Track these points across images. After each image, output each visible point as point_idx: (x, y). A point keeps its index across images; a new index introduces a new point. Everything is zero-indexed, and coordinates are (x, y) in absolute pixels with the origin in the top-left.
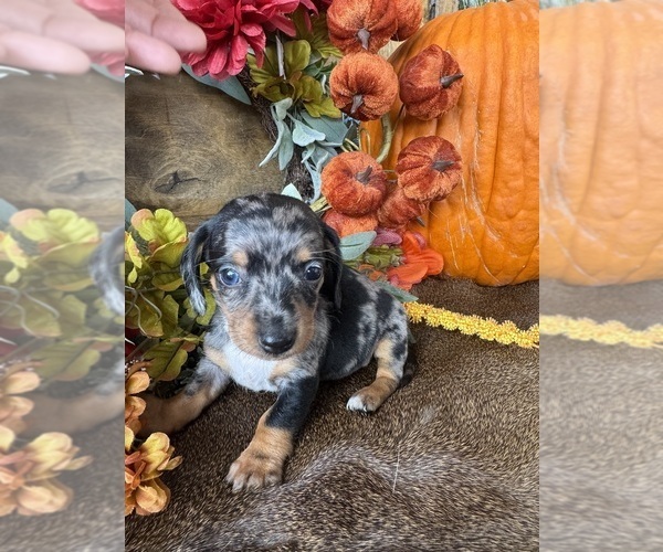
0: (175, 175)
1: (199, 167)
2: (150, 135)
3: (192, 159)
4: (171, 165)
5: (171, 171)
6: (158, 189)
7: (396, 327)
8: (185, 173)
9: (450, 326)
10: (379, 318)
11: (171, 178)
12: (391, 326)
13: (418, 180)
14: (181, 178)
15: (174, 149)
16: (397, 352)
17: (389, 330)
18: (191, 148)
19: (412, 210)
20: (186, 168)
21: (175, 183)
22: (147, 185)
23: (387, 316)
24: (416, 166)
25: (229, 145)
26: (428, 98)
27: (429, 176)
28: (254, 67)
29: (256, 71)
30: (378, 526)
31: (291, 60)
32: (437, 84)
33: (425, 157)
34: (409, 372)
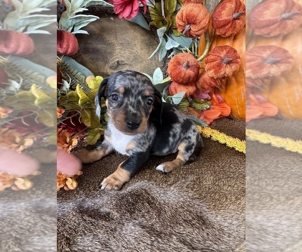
0: (118, 62)
1: (128, 59)
2: (109, 44)
3: (125, 55)
4: (117, 58)
5: (116, 60)
6: (111, 68)
7: (189, 137)
8: (122, 61)
9: (222, 142)
10: (182, 132)
11: (116, 63)
12: (187, 137)
13: (214, 68)
14: (120, 63)
15: (118, 51)
16: (188, 149)
17: (186, 138)
18: (125, 50)
19: (212, 83)
20: (123, 59)
21: (118, 66)
22: (107, 66)
23: (186, 131)
24: (213, 61)
25: (142, 49)
26: (224, 26)
27: (219, 66)
28: (152, 12)
29: (153, 15)
30: (143, 216)
31: (168, 8)
32: (231, 18)
33: (218, 56)
34: (192, 159)
